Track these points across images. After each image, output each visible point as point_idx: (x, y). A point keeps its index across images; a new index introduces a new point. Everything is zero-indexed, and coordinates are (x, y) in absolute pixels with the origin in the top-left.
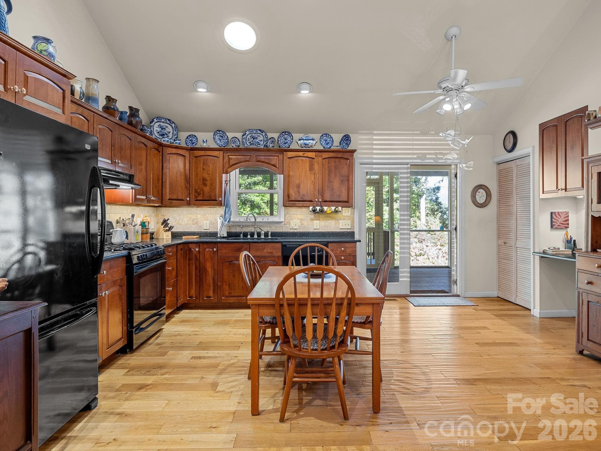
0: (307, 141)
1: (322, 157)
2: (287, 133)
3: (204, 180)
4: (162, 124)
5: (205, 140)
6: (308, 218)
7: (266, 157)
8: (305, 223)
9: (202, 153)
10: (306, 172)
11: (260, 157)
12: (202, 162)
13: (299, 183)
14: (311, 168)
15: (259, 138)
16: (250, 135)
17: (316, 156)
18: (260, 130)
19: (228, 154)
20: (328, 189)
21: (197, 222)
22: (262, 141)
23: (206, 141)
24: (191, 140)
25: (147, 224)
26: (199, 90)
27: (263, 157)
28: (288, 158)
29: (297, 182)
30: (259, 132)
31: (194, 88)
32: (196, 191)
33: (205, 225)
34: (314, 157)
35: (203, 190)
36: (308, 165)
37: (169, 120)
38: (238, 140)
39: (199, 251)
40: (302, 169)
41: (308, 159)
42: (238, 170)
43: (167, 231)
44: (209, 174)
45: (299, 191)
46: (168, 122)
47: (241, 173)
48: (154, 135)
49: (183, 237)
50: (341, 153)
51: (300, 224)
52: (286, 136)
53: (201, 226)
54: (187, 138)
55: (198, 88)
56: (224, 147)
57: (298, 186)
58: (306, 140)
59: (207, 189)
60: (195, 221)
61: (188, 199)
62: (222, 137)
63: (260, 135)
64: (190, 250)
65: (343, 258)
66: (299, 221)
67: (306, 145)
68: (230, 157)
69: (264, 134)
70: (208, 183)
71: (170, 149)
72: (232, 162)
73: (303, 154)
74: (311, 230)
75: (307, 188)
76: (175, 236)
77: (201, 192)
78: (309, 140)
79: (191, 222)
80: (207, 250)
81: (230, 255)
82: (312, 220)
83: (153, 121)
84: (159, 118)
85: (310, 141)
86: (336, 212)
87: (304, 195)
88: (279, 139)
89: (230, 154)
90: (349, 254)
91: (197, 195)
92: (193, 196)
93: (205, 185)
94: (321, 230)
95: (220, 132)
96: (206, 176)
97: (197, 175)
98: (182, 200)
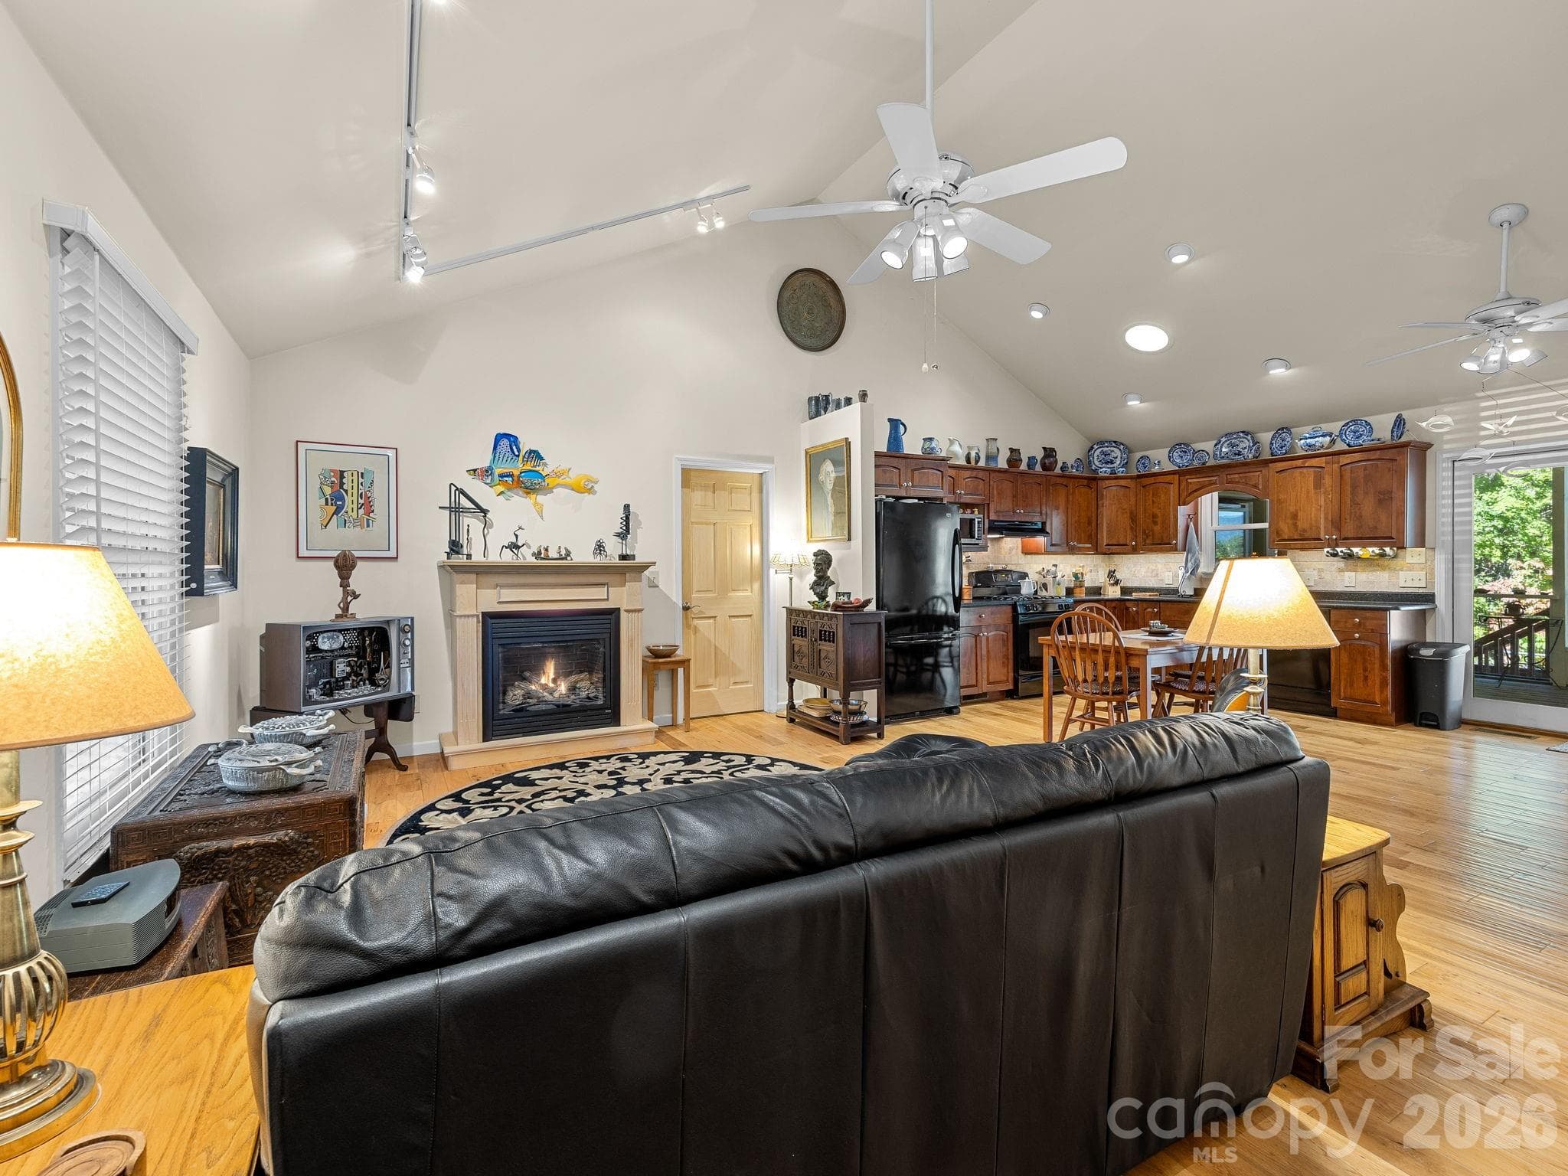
0: (1312, 440)
1: (1339, 462)
2: (1285, 430)
3: (1154, 516)
4: (1105, 449)
5: (1156, 462)
6: (1333, 568)
7: (1241, 475)
8: (1327, 576)
9: (1152, 480)
10: (1308, 492)
11: (1232, 476)
12: (1151, 493)
13: (1296, 511)
14: (1318, 484)
15: (1242, 445)
16: (1228, 443)
17: (1327, 463)
18: (1243, 432)
19: (1187, 477)
20: (1351, 517)
21: (1157, 574)
22: (1245, 448)
23: (1159, 462)
24: (1143, 464)
25: (1079, 576)
26: (1129, 403)
27: (1237, 476)
28: (1277, 472)
29: (1292, 509)
30: (1242, 435)
31: (1124, 404)
32: (1144, 532)
33: (1167, 578)
34: (1323, 465)
35: (1152, 531)
36: (1311, 479)
37: (1115, 442)
38: (1208, 453)
39: (1137, 612)
40: (1301, 488)
41: (1312, 470)
42: (1216, 495)
43: (1113, 585)
44: (1160, 508)
45: (1295, 525)
46: (1114, 444)
47: (1221, 500)
48: (1094, 466)
49: (1133, 594)
50: (1379, 452)
51: (1317, 578)
52: (1284, 434)
53: (1162, 580)
54: (1139, 461)
55: (1127, 402)
56: (1187, 466)
57: (1295, 516)
58: (1310, 438)
59: (1157, 528)
60: (1155, 572)
61: (1134, 543)
62: (1185, 452)
63: (1244, 440)
64: (1127, 609)
65: (1357, 635)
66: (1315, 572)
67: (1310, 446)
68: (1189, 481)
69: (1249, 437)
70: (1159, 520)
71: (1107, 482)
72: (1193, 487)
73: (1302, 463)
74: (1340, 588)
75: (1311, 518)
76: (1125, 591)
77: (1151, 533)
78: (1316, 437)
79: (1149, 574)
80: (1149, 610)
81: (1176, 618)
82: (1341, 570)
83: (1092, 448)
84: (1101, 443)
85: (1317, 439)
86: (1383, 555)
87: (1304, 530)
88: (1274, 442)
89: (1189, 477)
90: (1372, 629)
91: (1145, 537)
92: (1140, 539)
93: (1155, 523)
94: (1359, 589)
95: (1182, 446)
96: (1156, 511)
97: (1145, 510)
98: (1126, 545)
